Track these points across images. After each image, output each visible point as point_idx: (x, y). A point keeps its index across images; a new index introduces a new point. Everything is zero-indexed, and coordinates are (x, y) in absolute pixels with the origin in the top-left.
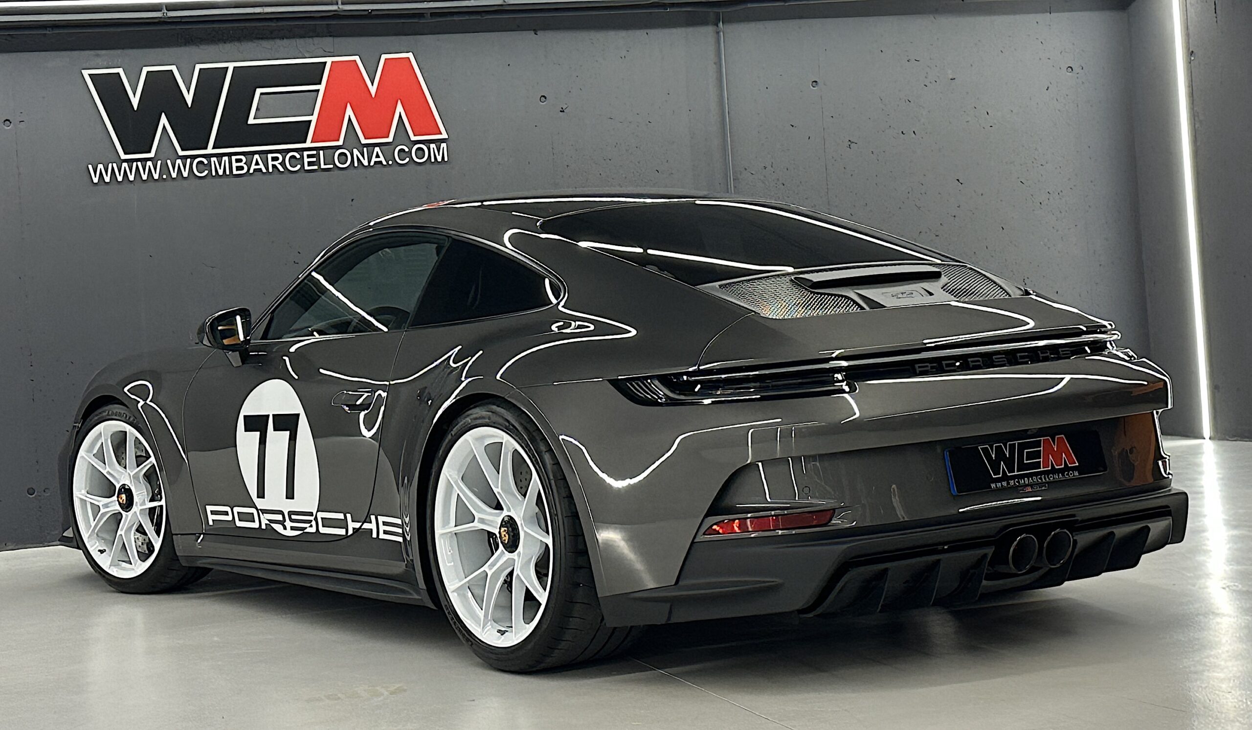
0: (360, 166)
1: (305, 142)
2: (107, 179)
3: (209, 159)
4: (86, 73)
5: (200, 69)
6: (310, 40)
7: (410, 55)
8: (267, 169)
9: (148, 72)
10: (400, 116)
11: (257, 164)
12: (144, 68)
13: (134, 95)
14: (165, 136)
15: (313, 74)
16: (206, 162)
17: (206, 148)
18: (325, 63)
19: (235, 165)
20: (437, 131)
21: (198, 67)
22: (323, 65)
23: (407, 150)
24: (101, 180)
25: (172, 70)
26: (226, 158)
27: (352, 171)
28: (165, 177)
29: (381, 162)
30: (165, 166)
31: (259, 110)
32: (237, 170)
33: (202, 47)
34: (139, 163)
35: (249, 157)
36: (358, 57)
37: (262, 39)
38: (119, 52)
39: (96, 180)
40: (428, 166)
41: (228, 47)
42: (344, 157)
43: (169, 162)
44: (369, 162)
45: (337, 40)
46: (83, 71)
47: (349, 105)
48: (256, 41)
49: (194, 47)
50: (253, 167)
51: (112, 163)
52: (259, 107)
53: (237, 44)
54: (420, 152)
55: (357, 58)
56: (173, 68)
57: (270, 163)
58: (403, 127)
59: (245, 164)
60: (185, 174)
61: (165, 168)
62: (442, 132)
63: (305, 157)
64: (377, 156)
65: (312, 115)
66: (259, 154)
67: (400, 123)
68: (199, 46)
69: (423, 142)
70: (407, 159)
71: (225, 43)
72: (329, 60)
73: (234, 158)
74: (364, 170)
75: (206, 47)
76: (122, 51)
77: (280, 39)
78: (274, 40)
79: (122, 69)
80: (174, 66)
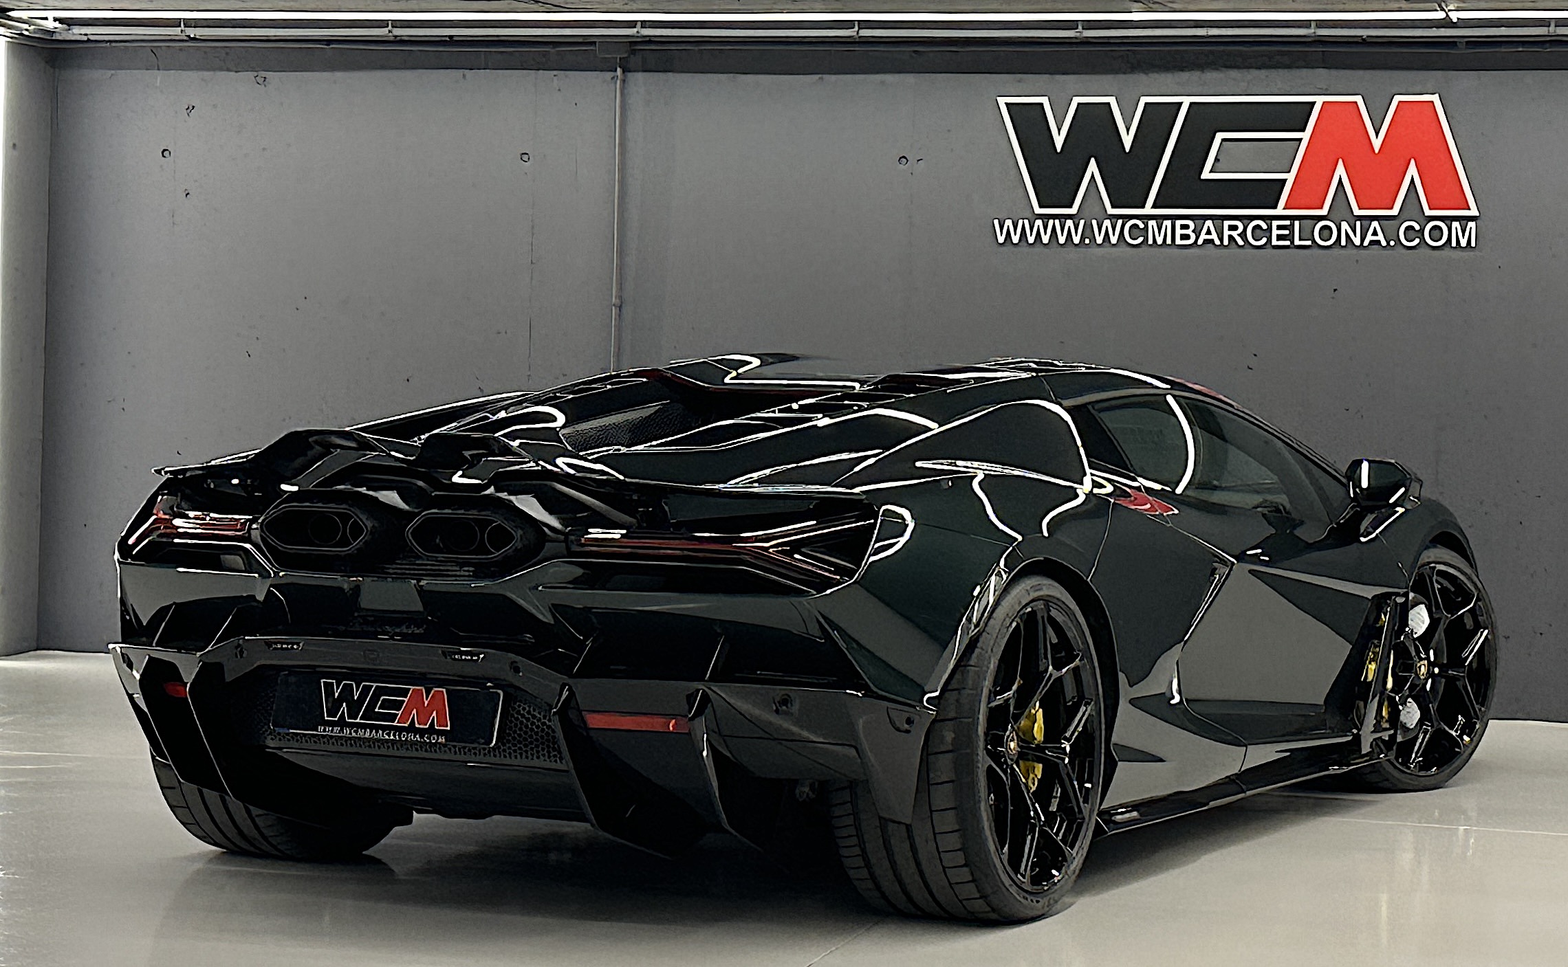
0: (1350, 245)
1: (1275, 207)
2: (1015, 239)
3: (1145, 221)
4: (1002, 101)
5: (1146, 104)
6: (1298, 72)
7: (1435, 98)
8: (1221, 240)
9: (1079, 104)
10: (1412, 181)
11: (1209, 232)
12: (1074, 98)
13: (1059, 130)
14: (1093, 189)
15: (1296, 117)
16: (1142, 226)
17: (1143, 207)
18: (1313, 104)
19: (1179, 232)
20: (1462, 204)
21: (1144, 100)
22: (1309, 106)
23: (1417, 227)
24: (1008, 239)
25: (1109, 104)
26: (1168, 223)
27: (1336, 251)
28: (1087, 241)
29: (1378, 242)
30: (1088, 226)
31: (1219, 160)
32: (1181, 240)
33: (1150, 75)
34: (1057, 222)
35: (1199, 222)
36: (1360, 97)
37: (1232, 68)
38: (1044, 78)
39: (1001, 239)
40: (1447, 252)
41: (1185, 76)
42: (1326, 232)
43: (1094, 222)
44: (1362, 240)
45: (1334, 72)
46: (998, 98)
47: (1340, 161)
48: (1224, 70)
49: (1141, 75)
50: (1203, 237)
51: (1023, 219)
52: (1219, 156)
53: (1198, 73)
54: (1437, 231)
55: (1358, 99)
56: (1112, 100)
57: (1227, 233)
58: (1415, 195)
59: (1193, 231)
60: (1114, 240)
61: (1088, 232)
62: (1471, 207)
63: (1274, 227)
64: (1375, 233)
66: (1212, 220)
67: (1414, 190)
68: (1146, 74)
69: (1443, 219)
70: (1417, 241)
71: (1182, 71)
72: (1319, 100)
73: (1179, 223)
74: (1355, 251)
75: (1156, 75)
76: (1050, 77)
77: (1258, 68)
78: (1249, 70)
79: (1047, 98)
80: (1114, 98)
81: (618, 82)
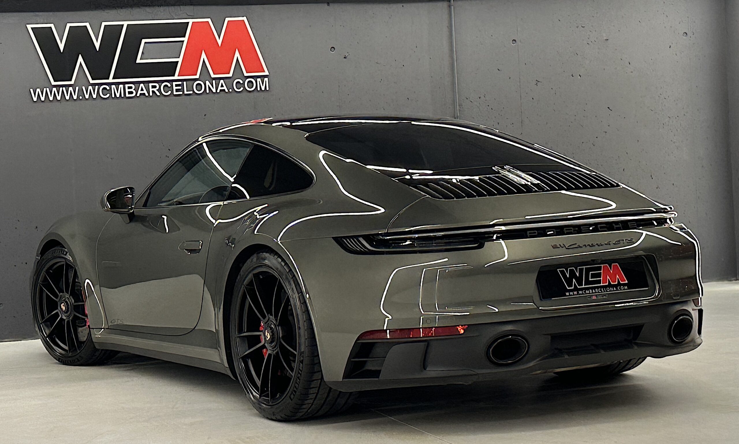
6: (178, 7)
33: (106, 11)
37: (146, 6)
38: (51, 13)
40: (255, 93)
41: (123, 12)
45: (196, 7)
48: (143, 8)
49: (101, 11)
53: (129, 9)
71: (122, 8)
74: (213, 95)
75: (109, 11)
76: (53, 13)
77: (158, 6)
78: (155, 7)
79: (53, 24)
80: (88, 23)
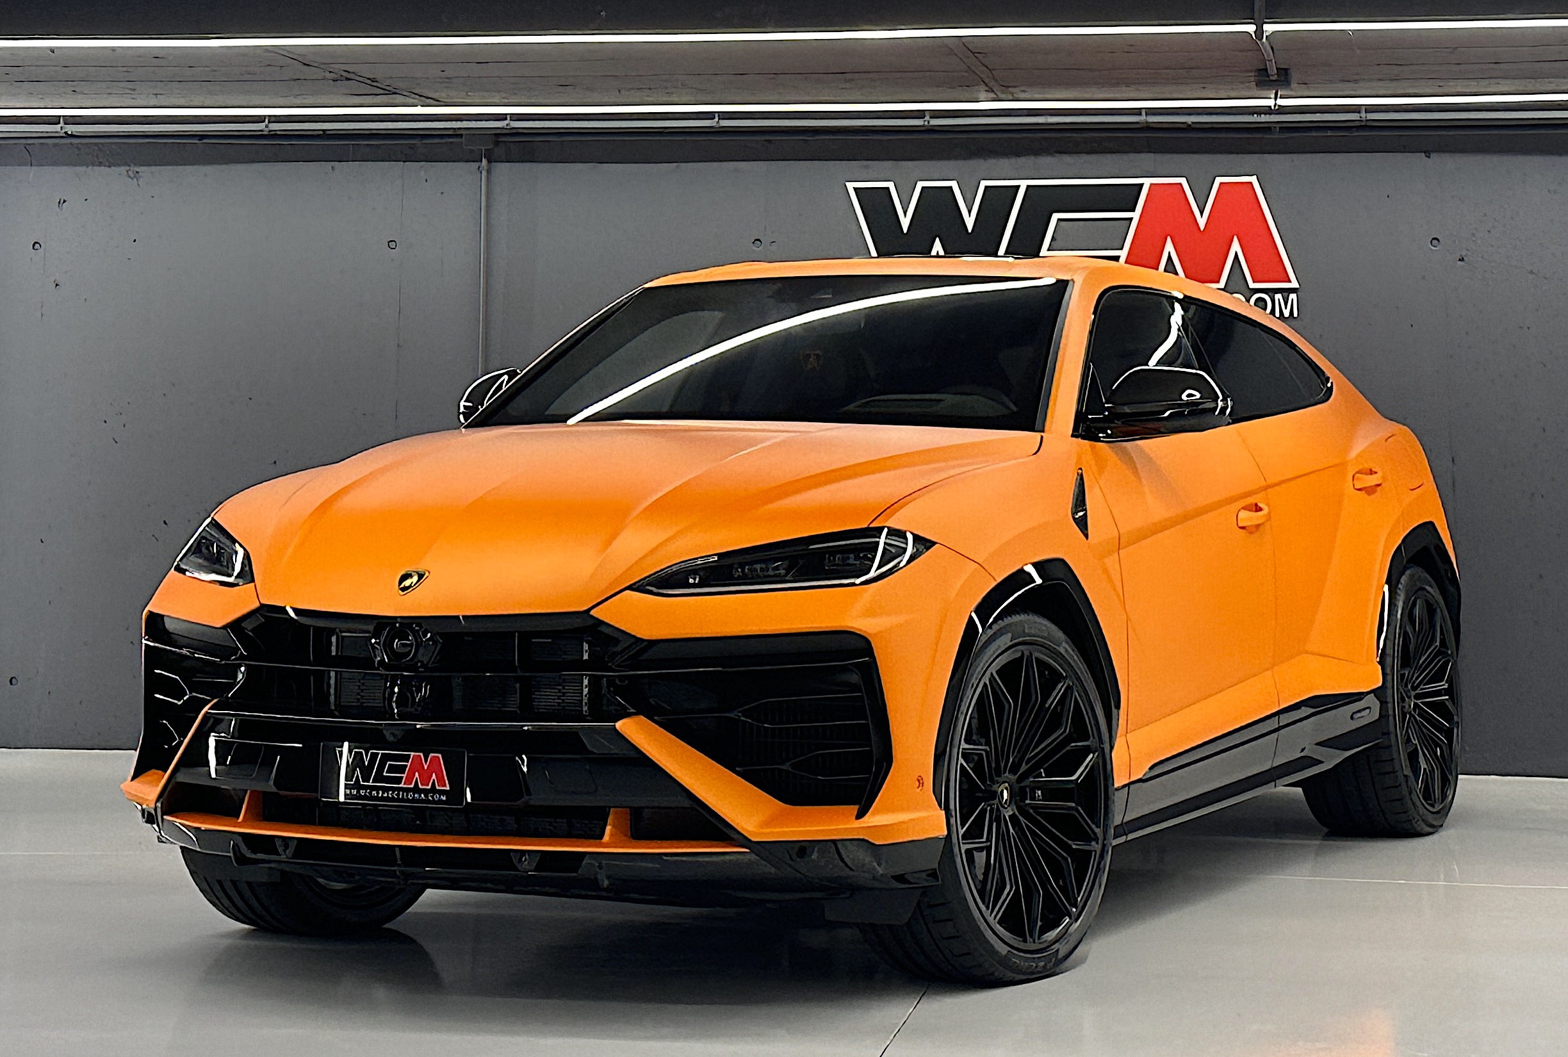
4: (851, 186)
5: (986, 187)
6: (1125, 157)
7: (1253, 179)
9: (923, 188)
10: (1236, 256)
12: (919, 182)
13: (904, 214)
15: (1126, 198)
18: (1142, 185)
20: (1283, 276)
21: (984, 184)
22: (1137, 188)
25: (951, 187)
31: (1055, 240)
33: (990, 160)
36: (1184, 179)
37: (1065, 153)
38: (888, 164)
41: (1022, 161)
45: (1158, 157)
46: (847, 184)
47: (1169, 239)
48: (1057, 155)
49: (979, 160)
52: (1057, 236)
53: (1033, 158)
55: (1183, 181)
56: (954, 185)
58: (1239, 271)
62: (1291, 280)
65: (1122, 249)
67: (1237, 265)
68: (985, 159)
69: (1267, 291)
71: (1019, 156)
72: (1147, 182)
75: (993, 160)
76: (895, 162)
77: (1088, 153)
78: (1080, 155)
79: (892, 183)
80: (955, 182)
81: (483, 172)
